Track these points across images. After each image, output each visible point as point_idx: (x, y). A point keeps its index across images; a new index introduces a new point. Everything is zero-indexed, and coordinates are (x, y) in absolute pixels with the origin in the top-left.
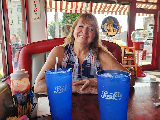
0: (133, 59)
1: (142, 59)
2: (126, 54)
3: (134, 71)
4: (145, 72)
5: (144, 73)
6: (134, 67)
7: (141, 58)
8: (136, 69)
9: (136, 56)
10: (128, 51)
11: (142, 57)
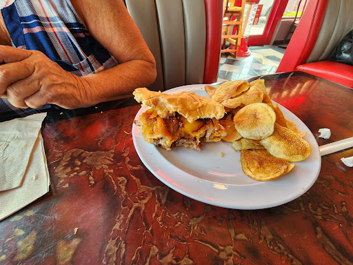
0: (238, 23)
1: (252, 22)
2: (229, 12)
3: (234, 47)
4: (250, 48)
5: (249, 51)
6: (237, 39)
7: (251, 20)
8: (239, 43)
9: (245, 15)
10: (233, 4)
11: (254, 17)
